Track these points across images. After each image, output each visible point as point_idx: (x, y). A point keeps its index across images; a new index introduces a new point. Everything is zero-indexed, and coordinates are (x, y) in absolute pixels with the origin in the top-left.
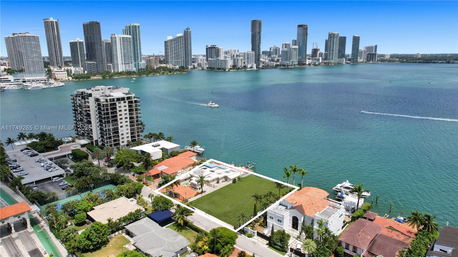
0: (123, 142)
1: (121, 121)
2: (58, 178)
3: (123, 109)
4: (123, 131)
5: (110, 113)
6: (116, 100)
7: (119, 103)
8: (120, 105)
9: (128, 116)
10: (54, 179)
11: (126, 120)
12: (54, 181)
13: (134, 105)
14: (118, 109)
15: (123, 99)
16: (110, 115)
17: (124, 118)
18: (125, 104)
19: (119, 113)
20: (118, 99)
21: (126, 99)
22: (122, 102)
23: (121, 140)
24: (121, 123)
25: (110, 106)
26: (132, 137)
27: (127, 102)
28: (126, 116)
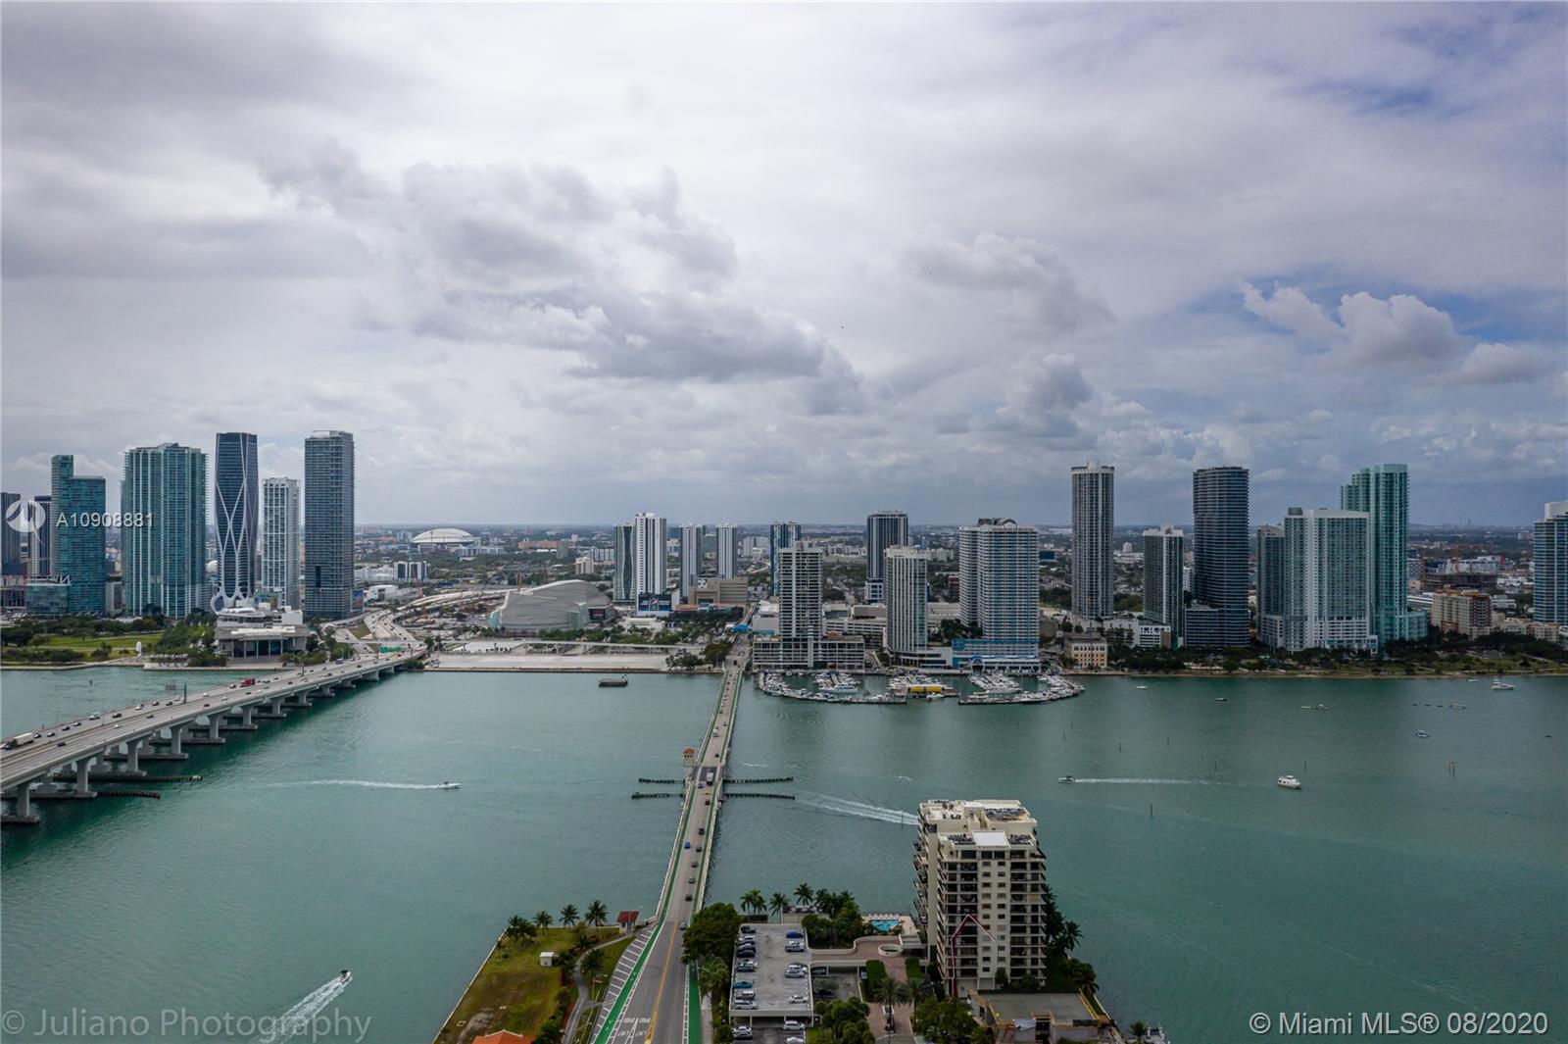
0: (986, 970)
1: (986, 911)
2: (796, 1023)
3: (995, 880)
4: (987, 939)
5: (959, 887)
6: (979, 855)
7: (986, 864)
8: (987, 869)
9: (1007, 901)
10: (787, 1023)
11: (1002, 912)
12: (785, 1027)
13: (1029, 873)
14: (982, 880)
15: (1000, 854)
16: (959, 892)
17: (994, 907)
18: (1002, 869)
19: (982, 891)
20: (987, 854)
21: (1007, 855)
22: (994, 862)
23: (981, 964)
24: (986, 917)
25: (962, 869)
26: (1014, 962)
27: (1008, 863)
28: (1002, 901)
